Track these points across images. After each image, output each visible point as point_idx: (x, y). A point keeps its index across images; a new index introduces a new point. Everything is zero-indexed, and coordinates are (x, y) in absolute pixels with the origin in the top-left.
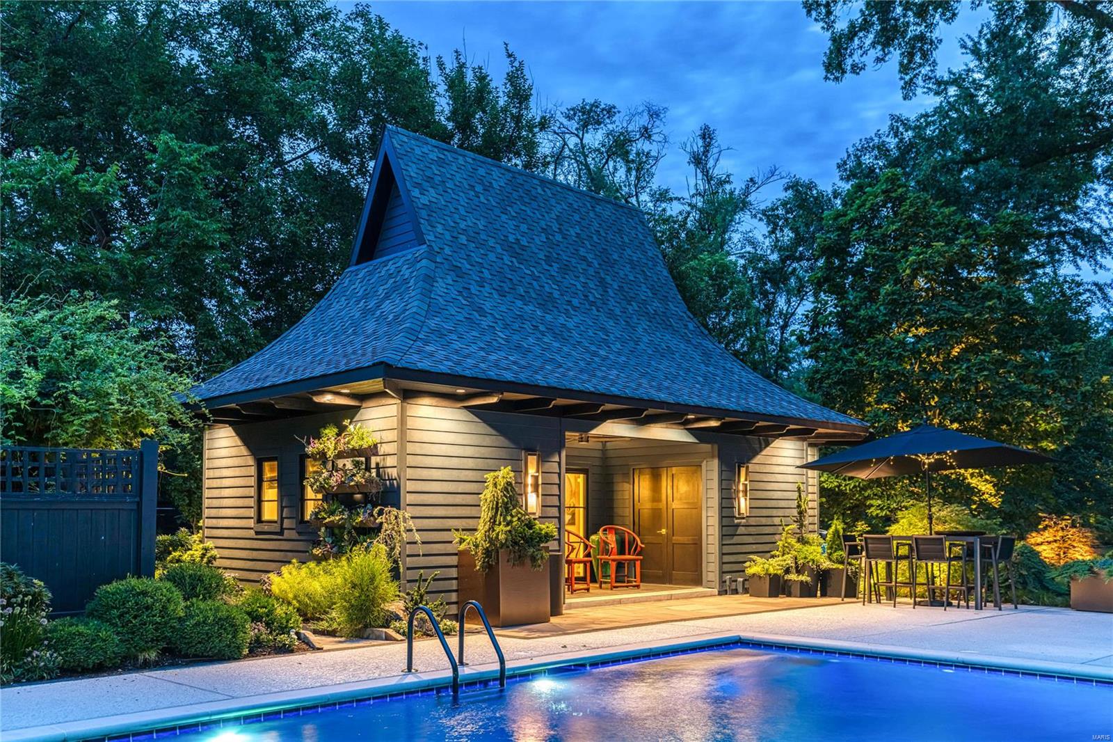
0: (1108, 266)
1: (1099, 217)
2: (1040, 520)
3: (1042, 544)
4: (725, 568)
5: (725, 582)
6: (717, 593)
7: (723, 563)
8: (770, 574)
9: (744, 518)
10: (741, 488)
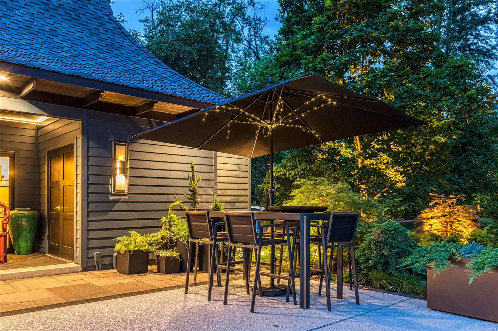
0: (496, 67)
1: (491, 41)
2: (432, 198)
3: (432, 218)
4: (93, 244)
5: (93, 257)
6: (81, 269)
7: (88, 239)
8: (130, 251)
9: (125, 195)
10: (118, 165)
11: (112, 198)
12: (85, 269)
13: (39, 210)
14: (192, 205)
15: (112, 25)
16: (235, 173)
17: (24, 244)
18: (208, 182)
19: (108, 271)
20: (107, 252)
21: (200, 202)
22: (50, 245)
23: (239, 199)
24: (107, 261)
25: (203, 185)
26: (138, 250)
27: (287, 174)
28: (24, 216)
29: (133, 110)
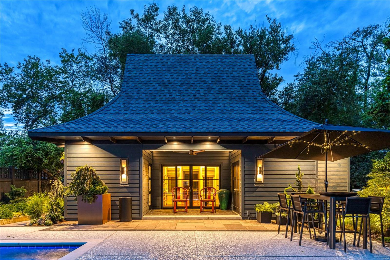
4: (247, 207)
5: (247, 213)
6: (241, 218)
7: (245, 205)
8: (261, 212)
9: (262, 184)
10: (259, 169)
11: (255, 185)
12: (243, 219)
13: (230, 190)
14: (299, 189)
15: (261, 98)
16: (336, 169)
17: (224, 206)
18: (312, 175)
19: (253, 221)
20: (252, 211)
21: (303, 187)
22: (234, 206)
23: (340, 185)
24: (253, 215)
25: (308, 178)
26: (266, 212)
27: (387, 166)
28: (224, 193)
29: (266, 142)
